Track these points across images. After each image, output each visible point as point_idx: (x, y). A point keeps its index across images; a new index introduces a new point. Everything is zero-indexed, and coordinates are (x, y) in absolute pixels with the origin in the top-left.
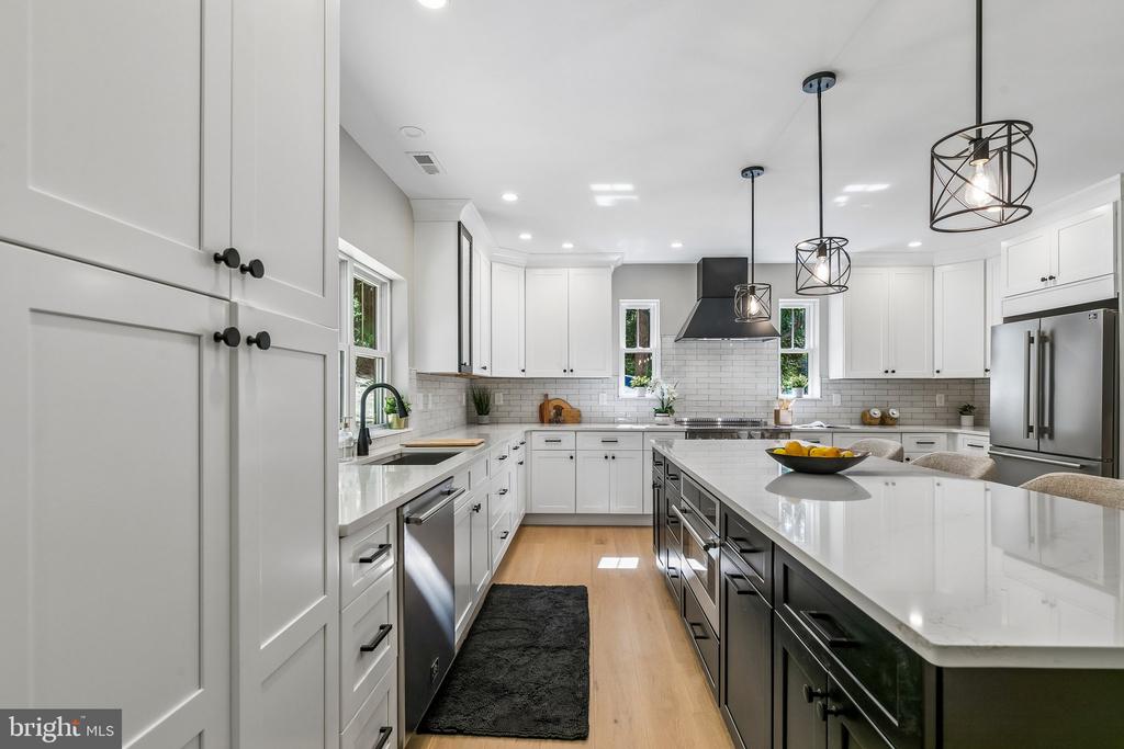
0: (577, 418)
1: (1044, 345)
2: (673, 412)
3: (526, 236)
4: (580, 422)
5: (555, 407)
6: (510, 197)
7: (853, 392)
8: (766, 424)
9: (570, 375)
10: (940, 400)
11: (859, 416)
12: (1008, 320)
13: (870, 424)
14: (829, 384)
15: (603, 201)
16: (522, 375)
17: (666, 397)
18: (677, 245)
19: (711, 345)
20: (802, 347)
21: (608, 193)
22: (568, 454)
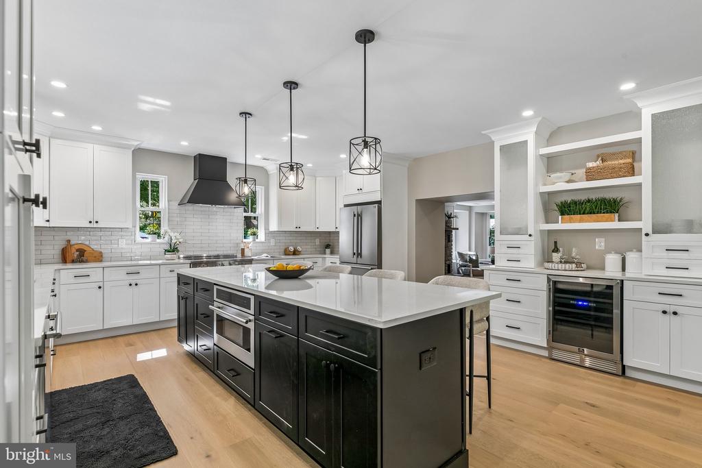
0: (99, 257)
1: (359, 217)
2: (178, 251)
3: (58, 114)
4: (101, 261)
5: (77, 250)
6: (59, 84)
7: (281, 238)
8: (236, 257)
9: (95, 225)
10: (317, 241)
11: (283, 250)
12: (346, 206)
13: (289, 255)
14: (269, 234)
15: (145, 107)
16: (47, 224)
17: (174, 241)
18: (185, 143)
19: (202, 209)
20: (255, 212)
21: (150, 103)
22: (97, 285)
